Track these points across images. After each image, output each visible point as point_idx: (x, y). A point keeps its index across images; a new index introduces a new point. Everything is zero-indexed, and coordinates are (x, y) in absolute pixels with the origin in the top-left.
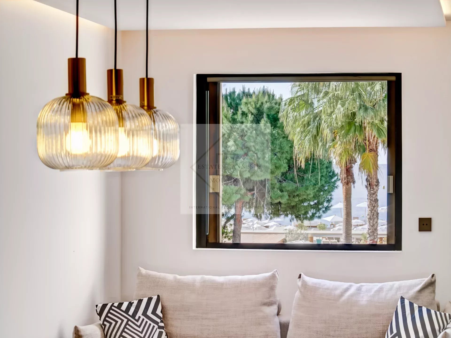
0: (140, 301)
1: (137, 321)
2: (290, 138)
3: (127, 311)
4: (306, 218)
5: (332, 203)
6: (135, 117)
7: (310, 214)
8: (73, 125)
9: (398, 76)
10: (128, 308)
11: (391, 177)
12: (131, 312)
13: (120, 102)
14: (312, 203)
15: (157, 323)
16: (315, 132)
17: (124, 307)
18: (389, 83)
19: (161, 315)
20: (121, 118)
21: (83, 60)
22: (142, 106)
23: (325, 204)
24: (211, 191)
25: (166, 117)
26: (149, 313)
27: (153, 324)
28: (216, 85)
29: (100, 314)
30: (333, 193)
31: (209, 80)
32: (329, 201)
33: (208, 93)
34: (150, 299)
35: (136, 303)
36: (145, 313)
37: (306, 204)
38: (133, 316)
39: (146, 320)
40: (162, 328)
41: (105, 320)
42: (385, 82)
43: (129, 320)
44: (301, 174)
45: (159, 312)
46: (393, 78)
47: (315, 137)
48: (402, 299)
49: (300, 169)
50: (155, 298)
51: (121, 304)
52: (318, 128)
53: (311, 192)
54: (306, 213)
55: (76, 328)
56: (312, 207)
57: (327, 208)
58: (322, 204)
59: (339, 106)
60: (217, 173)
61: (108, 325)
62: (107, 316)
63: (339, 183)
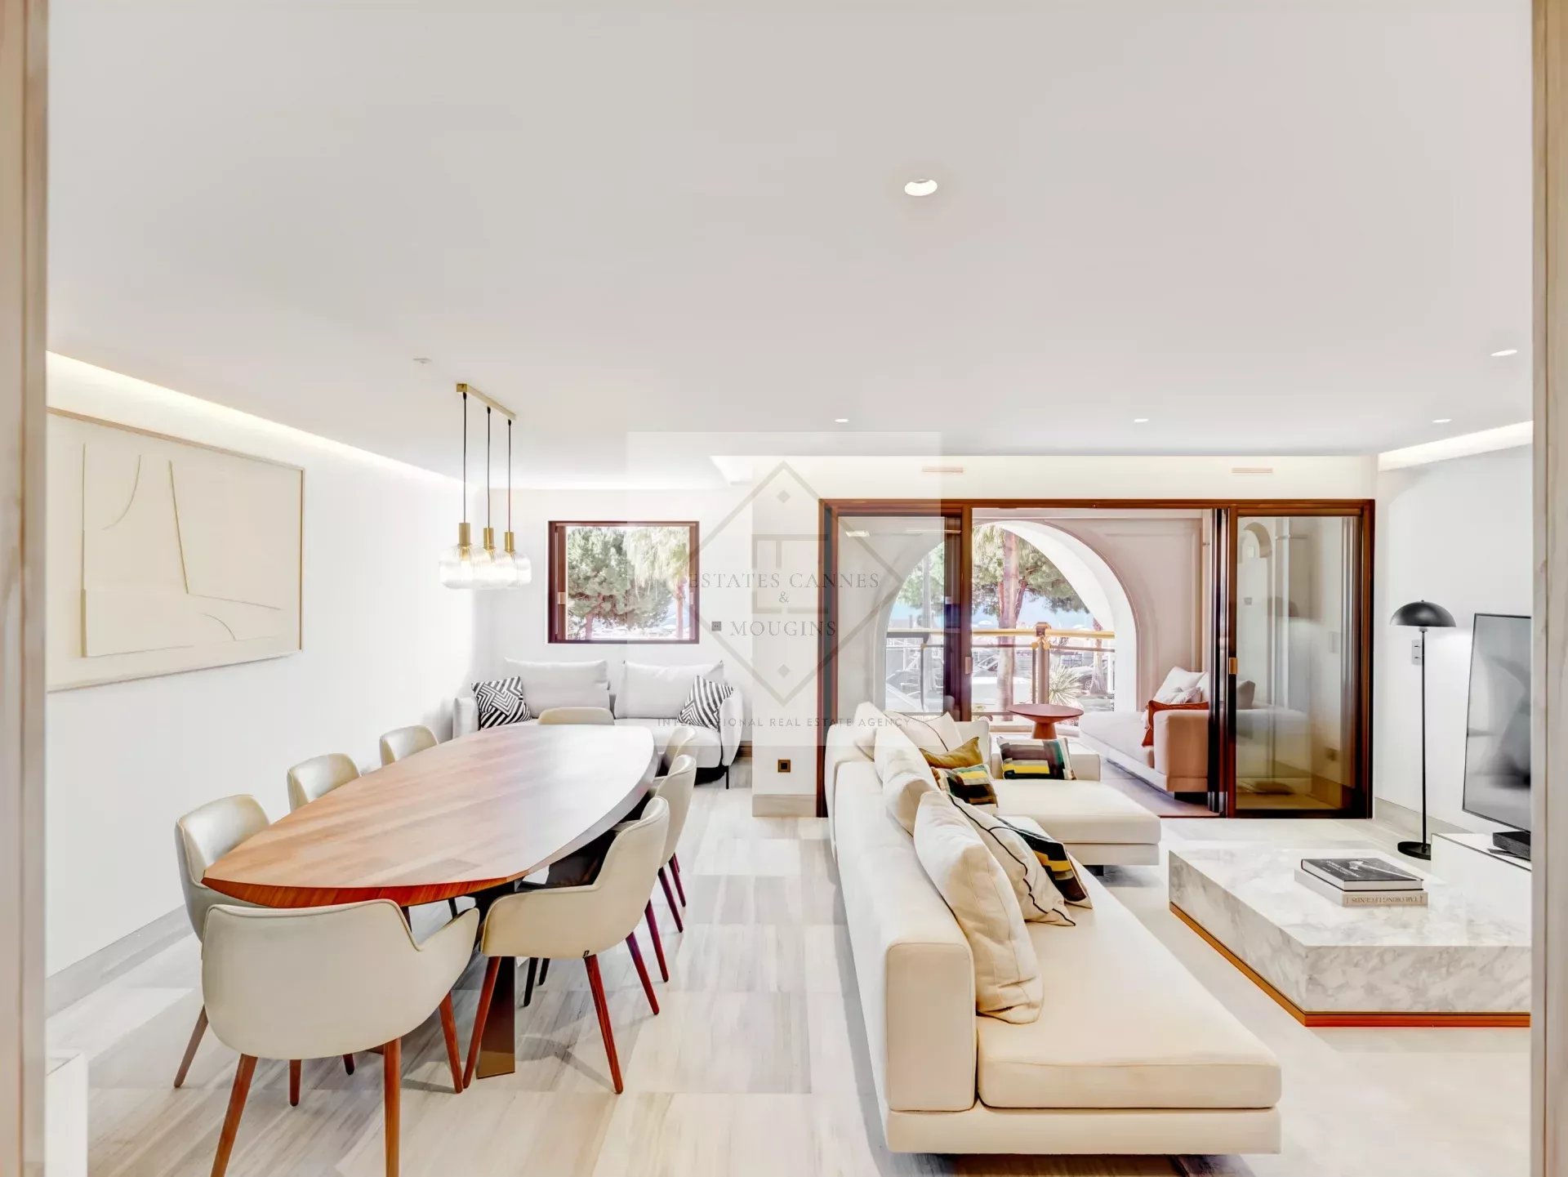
0: (505, 681)
1: (503, 694)
2: (632, 564)
3: (495, 688)
4: (647, 626)
5: (668, 614)
6: (500, 556)
7: (649, 623)
8: (463, 562)
9: (697, 523)
10: (496, 686)
11: (692, 593)
12: (498, 688)
13: (491, 548)
14: (651, 614)
15: (517, 695)
16: (651, 558)
17: (492, 685)
18: (691, 528)
19: (520, 690)
20: (493, 557)
21: (469, 524)
22: (506, 550)
23: (662, 615)
24: (559, 603)
25: (522, 556)
26: (512, 689)
27: (514, 697)
28: (563, 528)
29: (475, 690)
30: (669, 607)
31: (557, 525)
32: (665, 613)
33: (556, 535)
34: (513, 679)
35: (501, 682)
36: (508, 689)
37: (646, 615)
38: (500, 691)
39: (509, 693)
40: (521, 699)
41: (478, 694)
42: (688, 528)
43: (496, 694)
44: (641, 591)
45: (519, 688)
46: (694, 525)
47: (653, 563)
48: (698, 677)
49: (640, 588)
50: (516, 679)
51: (490, 683)
52: (655, 555)
53: (650, 606)
54: (646, 622)
55: (456, 700)
56: (651, 618)
57: (664, 618)
58: (659, 615)
59: (672, 539)
60: (563, 590)
61: (480, 697)
62: (480, 691)
63: (673, 599)
